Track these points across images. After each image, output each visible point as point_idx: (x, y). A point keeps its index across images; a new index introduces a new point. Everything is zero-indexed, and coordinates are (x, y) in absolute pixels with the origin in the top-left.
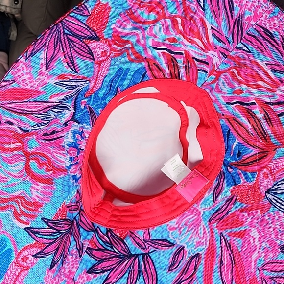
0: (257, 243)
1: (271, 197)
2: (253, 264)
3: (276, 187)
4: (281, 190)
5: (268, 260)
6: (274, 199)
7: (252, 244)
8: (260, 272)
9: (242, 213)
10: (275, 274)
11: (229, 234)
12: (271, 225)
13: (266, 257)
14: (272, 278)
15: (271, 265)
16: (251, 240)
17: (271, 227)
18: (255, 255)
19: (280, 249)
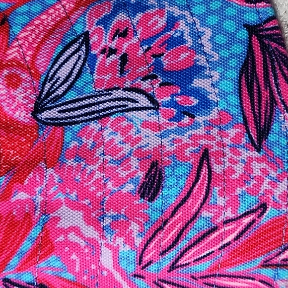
0: (90, 232)
1: (53, 113)
2: (118, 277)
3: (48, 86)
4: (62, 84)
5: (138, 241)
6: (59, 112)
7: (83, 243)
8: (143, 277)
9: (13, 200)
10: (173, 254)
11: (20, 269)
12: (90, 168)
13: (129, 241)
14: (173, 267)
15: (152, 245)
16: (72, 237)
17: (92, 173)
18: (106, 258)
19: (142, 196)
